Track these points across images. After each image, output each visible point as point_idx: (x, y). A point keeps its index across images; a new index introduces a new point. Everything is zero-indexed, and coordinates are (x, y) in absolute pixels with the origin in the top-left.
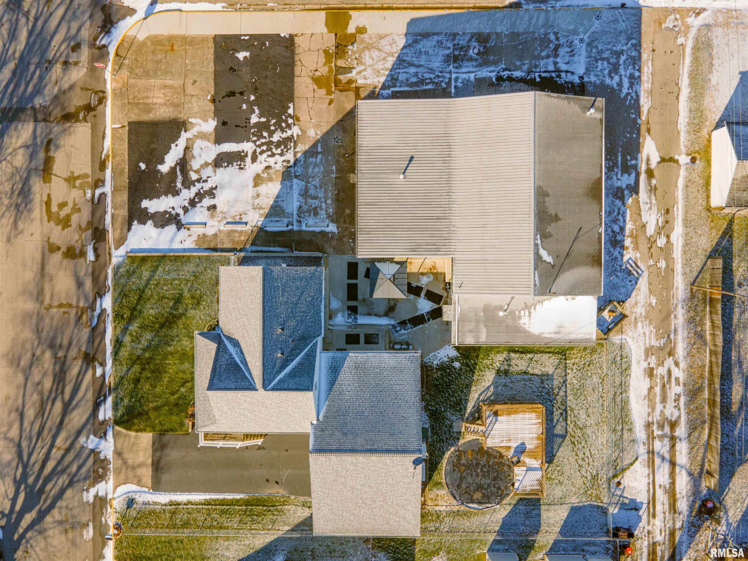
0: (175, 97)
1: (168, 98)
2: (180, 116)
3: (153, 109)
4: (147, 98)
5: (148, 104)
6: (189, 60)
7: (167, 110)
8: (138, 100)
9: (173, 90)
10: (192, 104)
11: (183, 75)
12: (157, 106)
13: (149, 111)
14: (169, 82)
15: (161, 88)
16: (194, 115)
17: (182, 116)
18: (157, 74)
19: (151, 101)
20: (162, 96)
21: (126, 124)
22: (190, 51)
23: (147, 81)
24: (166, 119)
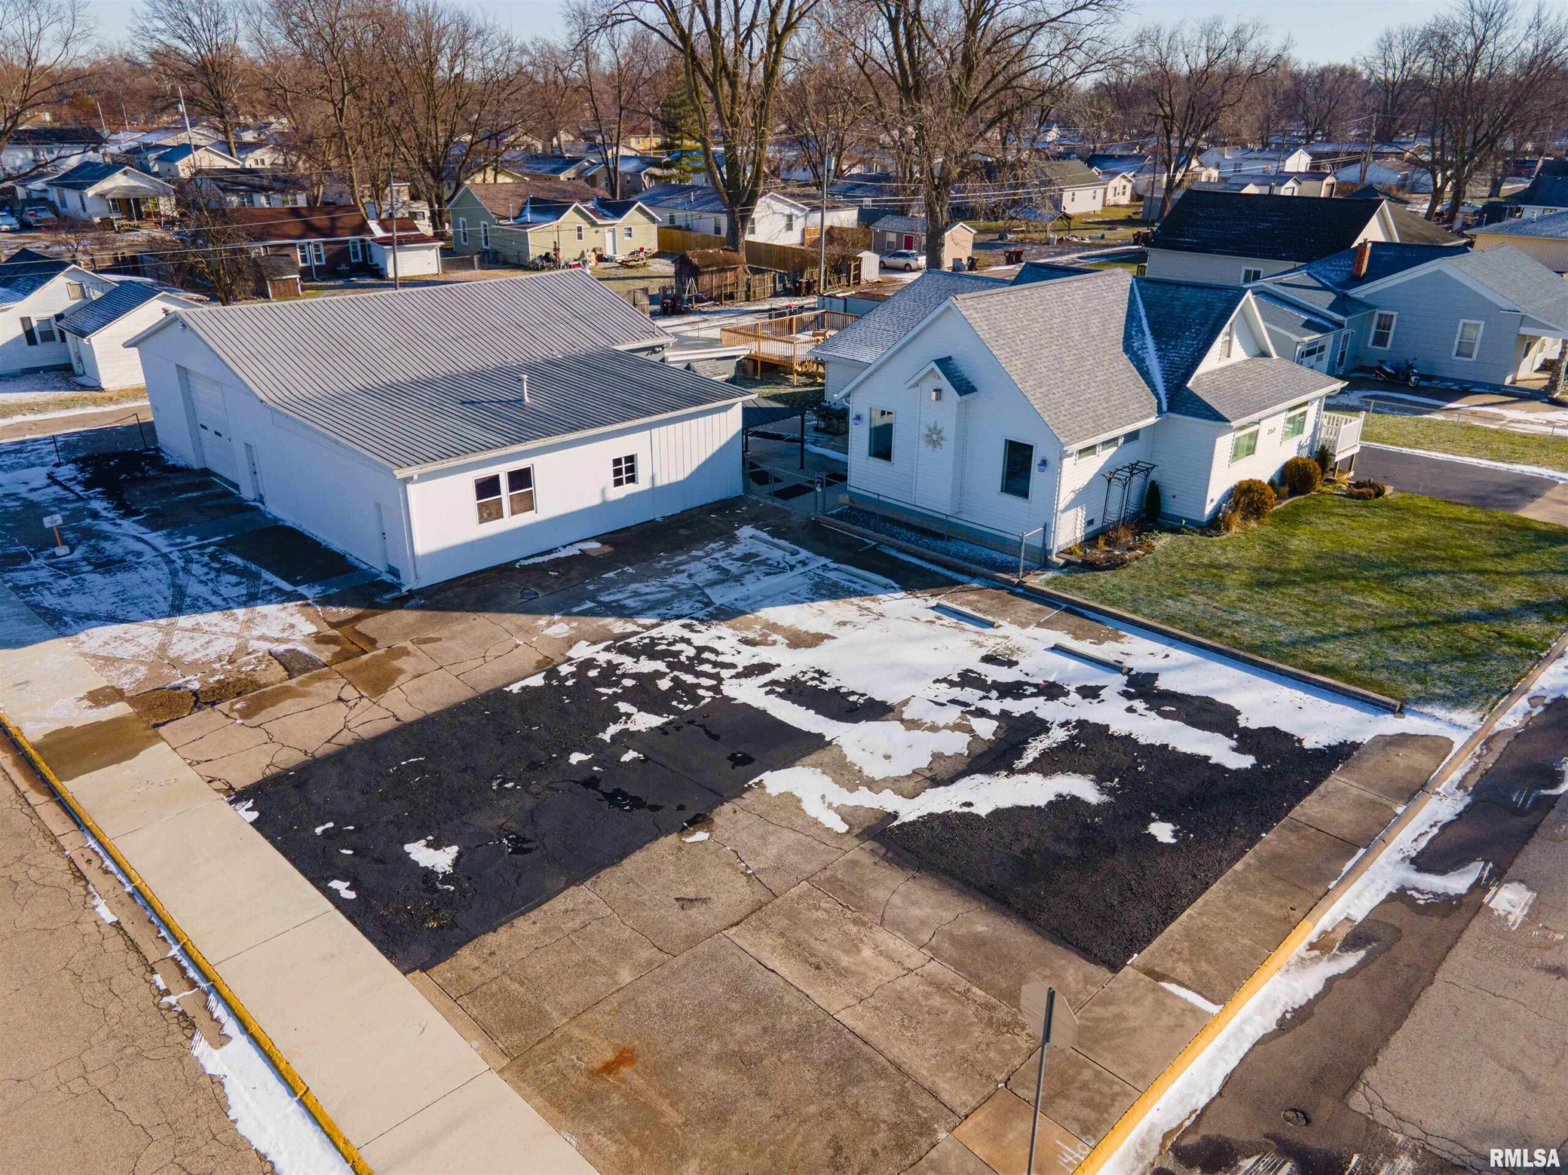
0: (820, 914)
1: (853, 929)
2: (866, 859)
3: (954, 940)
4: (943, 988)
5: (958, 966)
6: (611, 974)
7: (896, 900)
8: (986, 1006)
9: (803, 936)
10: (779, 857)
11: (701, 948)
12: (925, 937)
13: (980, 943)
14: (788, 969)
15: (843, 973)
16: (813, 830)
17: (860, 853)
18: (804, 1027)
19: (933, 967)
20: (867, 952)
21: (1128, 972)
22: (566, 1000)
23: (876, 1037)
24: (929, 882)
